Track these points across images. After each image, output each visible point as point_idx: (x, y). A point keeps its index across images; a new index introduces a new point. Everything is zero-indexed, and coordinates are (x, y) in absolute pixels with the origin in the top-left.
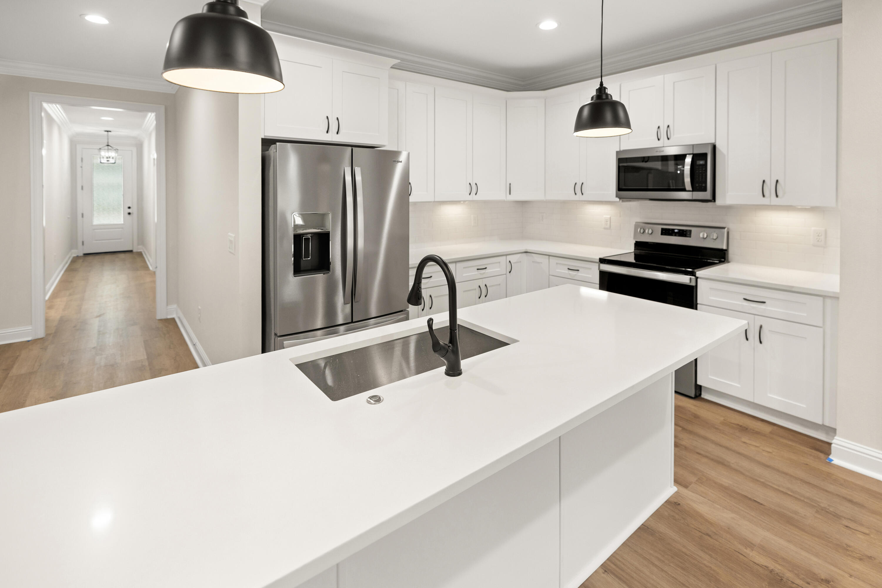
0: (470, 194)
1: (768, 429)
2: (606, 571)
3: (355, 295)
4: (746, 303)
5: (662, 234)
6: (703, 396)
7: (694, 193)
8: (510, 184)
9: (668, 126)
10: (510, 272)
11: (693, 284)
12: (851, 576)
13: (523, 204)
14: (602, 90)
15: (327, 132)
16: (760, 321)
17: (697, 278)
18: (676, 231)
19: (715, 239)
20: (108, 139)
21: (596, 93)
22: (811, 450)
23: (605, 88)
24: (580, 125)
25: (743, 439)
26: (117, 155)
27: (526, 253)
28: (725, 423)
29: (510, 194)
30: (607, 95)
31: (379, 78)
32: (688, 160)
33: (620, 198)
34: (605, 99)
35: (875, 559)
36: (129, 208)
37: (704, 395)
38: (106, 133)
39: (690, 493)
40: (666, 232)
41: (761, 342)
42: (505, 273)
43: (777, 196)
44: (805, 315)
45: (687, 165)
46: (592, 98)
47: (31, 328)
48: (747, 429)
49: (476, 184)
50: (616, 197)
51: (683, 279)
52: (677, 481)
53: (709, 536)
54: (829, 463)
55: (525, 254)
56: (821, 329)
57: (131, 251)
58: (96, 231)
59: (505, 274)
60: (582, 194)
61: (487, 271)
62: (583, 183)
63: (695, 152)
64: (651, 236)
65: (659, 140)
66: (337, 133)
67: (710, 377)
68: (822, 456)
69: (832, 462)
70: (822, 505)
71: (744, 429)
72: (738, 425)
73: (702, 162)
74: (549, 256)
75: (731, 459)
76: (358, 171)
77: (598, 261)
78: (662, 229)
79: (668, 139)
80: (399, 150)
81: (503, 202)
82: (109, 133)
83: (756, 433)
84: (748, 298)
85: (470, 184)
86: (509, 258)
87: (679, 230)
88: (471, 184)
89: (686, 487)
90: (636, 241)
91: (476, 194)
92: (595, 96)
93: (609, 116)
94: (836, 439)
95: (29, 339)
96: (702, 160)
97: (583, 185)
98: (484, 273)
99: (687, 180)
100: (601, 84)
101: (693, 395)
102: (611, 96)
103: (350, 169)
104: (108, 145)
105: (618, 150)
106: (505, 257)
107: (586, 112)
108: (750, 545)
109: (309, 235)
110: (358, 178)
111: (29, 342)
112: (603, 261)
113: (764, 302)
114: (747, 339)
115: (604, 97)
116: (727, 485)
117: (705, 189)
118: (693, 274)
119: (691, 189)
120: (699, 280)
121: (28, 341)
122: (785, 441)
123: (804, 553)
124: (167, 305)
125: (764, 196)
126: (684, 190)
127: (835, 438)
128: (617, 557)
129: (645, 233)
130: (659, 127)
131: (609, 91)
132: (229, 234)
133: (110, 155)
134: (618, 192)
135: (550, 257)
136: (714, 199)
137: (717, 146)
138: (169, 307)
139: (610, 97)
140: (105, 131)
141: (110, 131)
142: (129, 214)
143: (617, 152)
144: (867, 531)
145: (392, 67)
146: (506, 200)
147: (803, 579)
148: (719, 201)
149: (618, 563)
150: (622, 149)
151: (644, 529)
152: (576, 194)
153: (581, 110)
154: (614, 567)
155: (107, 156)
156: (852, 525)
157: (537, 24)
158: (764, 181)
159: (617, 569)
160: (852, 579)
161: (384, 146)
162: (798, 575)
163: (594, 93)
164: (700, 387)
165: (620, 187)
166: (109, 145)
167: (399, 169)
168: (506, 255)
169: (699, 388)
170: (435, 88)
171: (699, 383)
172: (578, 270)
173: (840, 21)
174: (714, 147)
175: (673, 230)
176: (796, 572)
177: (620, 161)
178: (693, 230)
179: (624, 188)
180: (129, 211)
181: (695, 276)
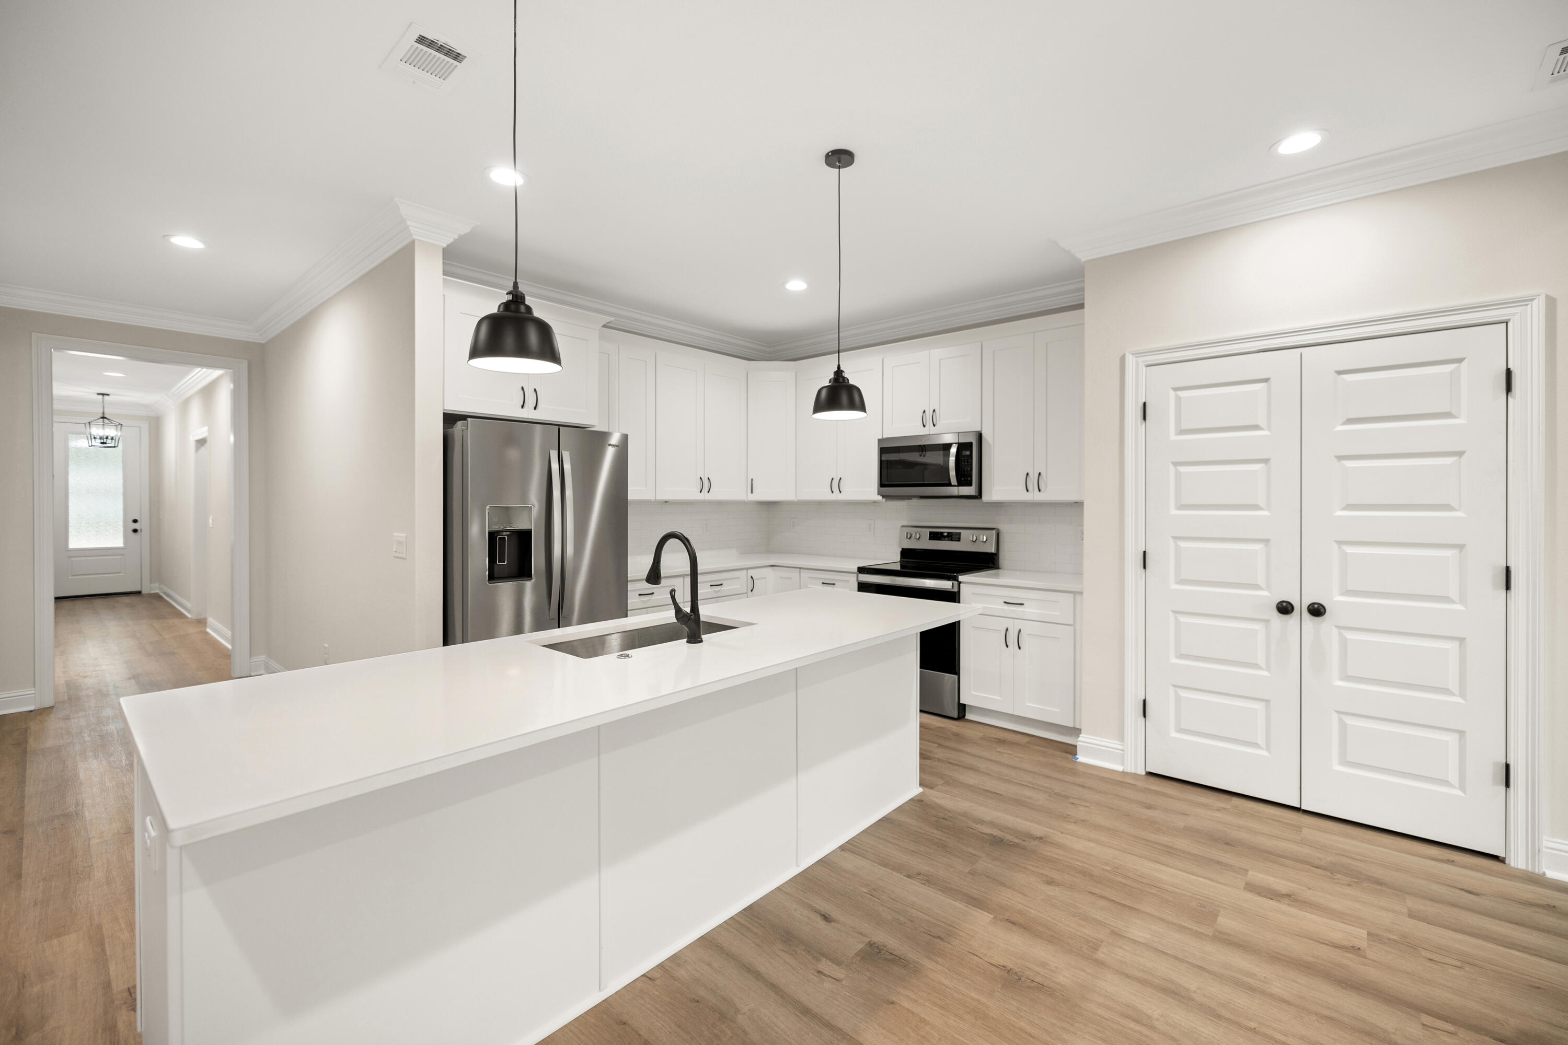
0: (701, 492)
1: (1025, 740)
2: (843, 850)
3: (562, 608)
4: (1006, 607)
5: (930, 539)
6: (966, 717)
7: (960, 488)
8: (752, 480)
9: (934, 411)
10: (752, 591)
11: (956, 590)
12: (1062, 833)
13: (770, 505)
14: (839, 373)
15: (522, 407)
16: (1019, 625)
17: (960, 583)
18: (946, 534)
19: (985, 542)
20: (103, 409)
21: (834, 376)
22: (1061, 753)
23: (842, 371)
24: (818, 408)
25: (999, 750)
26: (119, 434)
27: (771, 567)
28: (984, 738)
29: (752, 493)
30: (844, 378)
31: (587, 340)
32: (953, 450)
33: (883, 496)
34: (841, 383)
35: (1087, 821)
36: (135, 521)
37: (969, 716)
38: (101, 396)
39: (935, 792)
40: (935, 536)
41: (1020, 648)
42: (745, 591)
43: (1040, 490)
44: (1058, 613)
45: (952, 457)
46: (830, 380)
47: (33, 692)
48: (1005, 741)
49: (708, 479)
50: (878, 494)
51: (945, 585)
52: (921, 784)
53: (946, 820)
54: (1075, 762)
55: (770, 569)
56: (1072, 627)
57: (139, 593)
58: (73, 559)
59: (746, 593)
60: (840, 492)
61: (722, 589)
62: (840, 479)
63: (960, 442)
64: (918, 541)
65: (924, 426)
66: (535, 408)
67: (972, 693)
68: (1070, 756)
69: (1078, 760)
70: (1056, 791)
71: (1001, 742)
72: (997, 738)
73: (968, 453)
74: (800, 568)
75: (982, 765)
76: (566, 455)
77: (856, 571)
78: (931, 533)
79: (934, 425)
80: (610, 431)
81: (743, 503)
82: (106, 397)
83: (1012, 744)
84: (1008, 602)
85: (701, 478)
86: (751, 573)
87: (948, 533)
88: (703, 479)
89: (932, 788)
90: (902, 549)
91: (708, 492)
92: (832, 379)
93: (844, 398)
94: (1081, 737)
95: (32, 708)
96: (967, 450)
97: (841, 481)
98: (719, 591)
99: (953, 473)
100: (839, 367)
101: (956, 716)
102: (848, 380)
103: (556, 452)
104: (103, 418)
105: (881, 438)
106: (745, 572)
107: (824, 393)
108: (982, 822)
109: (505, 533)
110: (567, 467)
111: (32, 713)
112: (862, 570)
113: (1022, 604)
114: (1007, 646)
115: (841, 380)
116: (972, 784)
117: (970, 484)
118: (956, 579)
119: (956, 484)
120: (961, 585)
121: (31, 711)
122: (1038, 748)
123: (1028, 823)
124: (250, 657)
125: (1027, 491)
126: (949, 485)
127: (1080, 735)
128: (856, 840)
129: (912, 538)
130: (924, 411)
131: (846, 375)
132: (395, 534)
133: (107, 434)
134: (880, 488)
135: (802, 570)
136: (979, 495)
137: (983, 434)
138: (254, 659)
139: (846, 381)
140: (98, 394)
141: (108, 395)
142: (135, 531)
143: (879, 440)
144: (1088, 805)
145: (604, 326)
146: (746, 501)
147: (1020, 839)
148: (985, 498)
149: (855, 843)
150: (885, 436)
151: (885, 820)
152: (832, 492)
153: (820, 391)
154: (851, 847)
155: (101, 434)
156: (1076, 802)
157: (784, 283)
158: (1028, 474)
159: (855, 848)
160: (1063, 835)
161: (593, 426)
162: (1017, 837)
163: (832, 376)
164: (964, 706)
165: (883, 483)
166: (105, 416)
167: (610, 454)
168: (747, 569)
169: (962, 708)
170: (656, 354)
171: (962, 702)
172: (834, 584)
173: (1081, 306)
174: (980, 436)
175: (942, 533)
176: (1016, 835)
177: (883, 451)
178: (963, 532)
179: (886, 483)
180: (136, 526)
181: (957, 580)
